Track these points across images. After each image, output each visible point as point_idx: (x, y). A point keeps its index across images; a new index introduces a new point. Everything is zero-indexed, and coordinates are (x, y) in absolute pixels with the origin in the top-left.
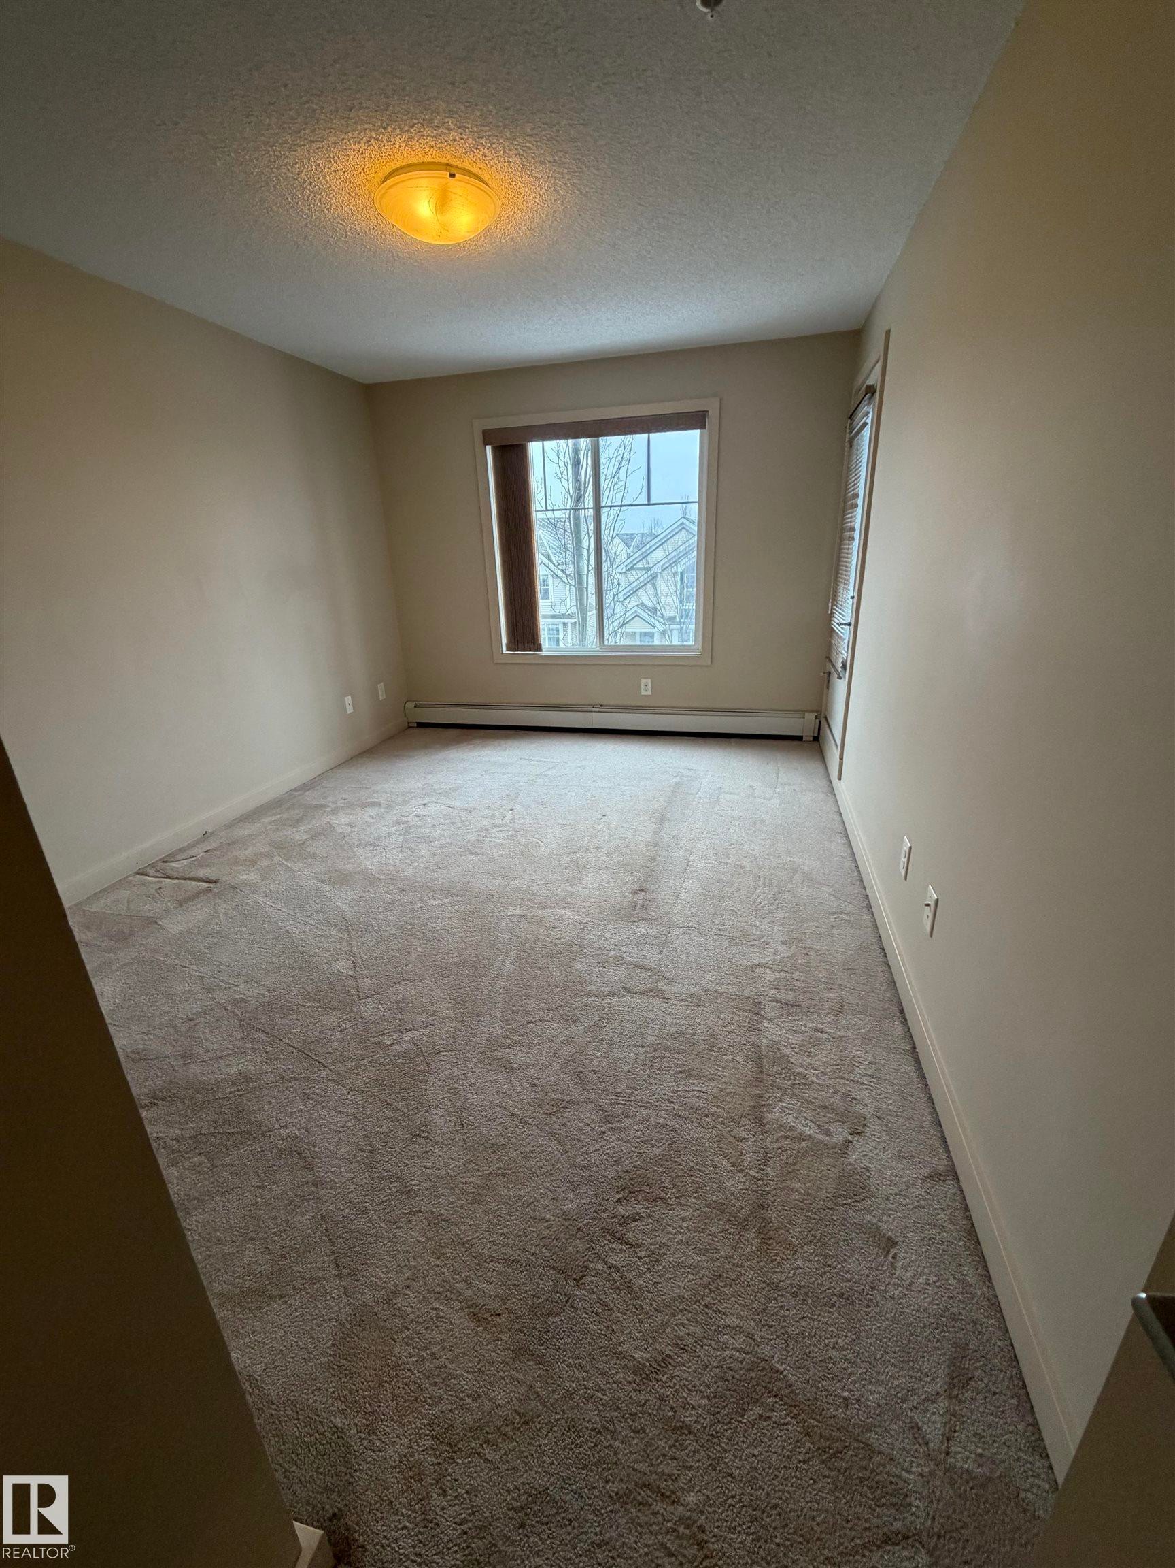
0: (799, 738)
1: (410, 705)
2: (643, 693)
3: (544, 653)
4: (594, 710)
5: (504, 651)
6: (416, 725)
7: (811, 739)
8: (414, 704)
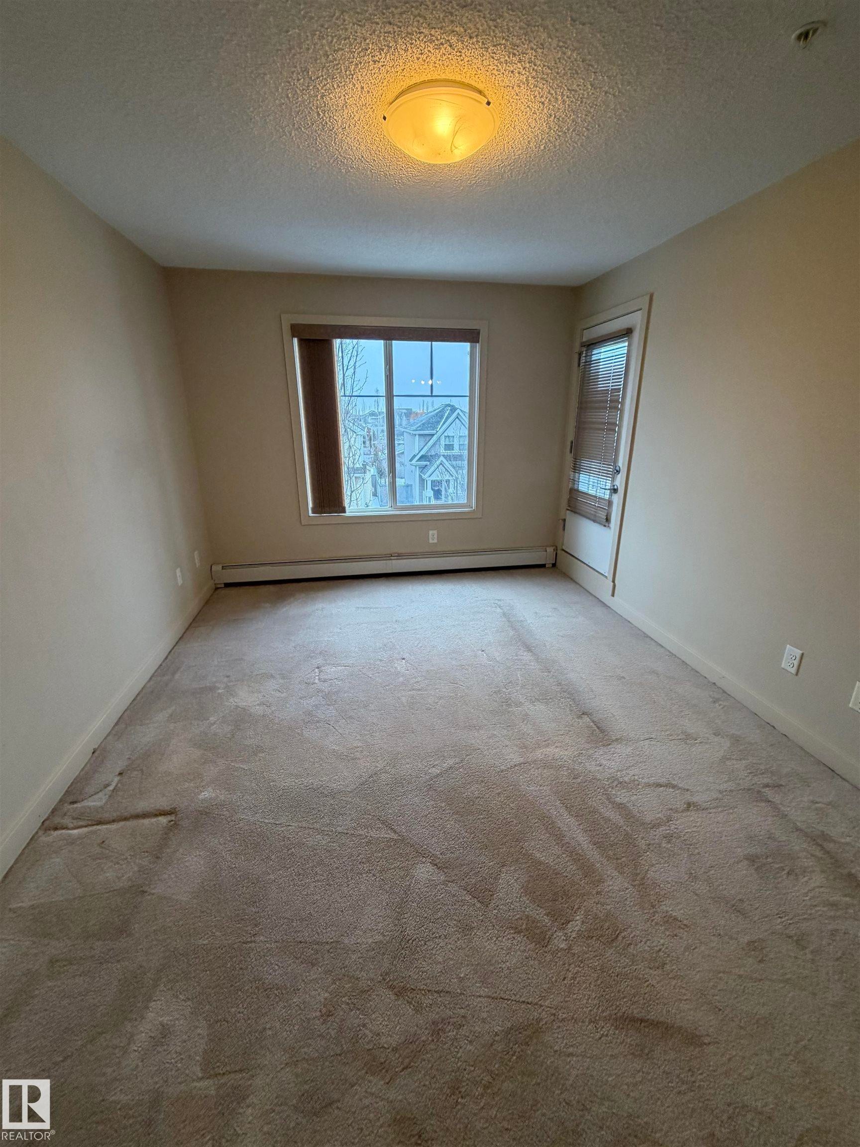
0: (543, 566)
1: (217, 568)
2: (431, 541)
3: (347, 514)
4: (392, 558)
5: (311, 514)
6: (223, 586)
7: (551, 565)
8: (221, 567)
